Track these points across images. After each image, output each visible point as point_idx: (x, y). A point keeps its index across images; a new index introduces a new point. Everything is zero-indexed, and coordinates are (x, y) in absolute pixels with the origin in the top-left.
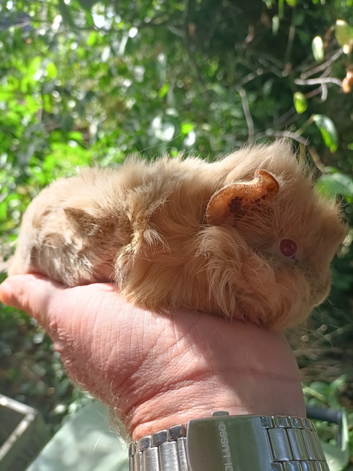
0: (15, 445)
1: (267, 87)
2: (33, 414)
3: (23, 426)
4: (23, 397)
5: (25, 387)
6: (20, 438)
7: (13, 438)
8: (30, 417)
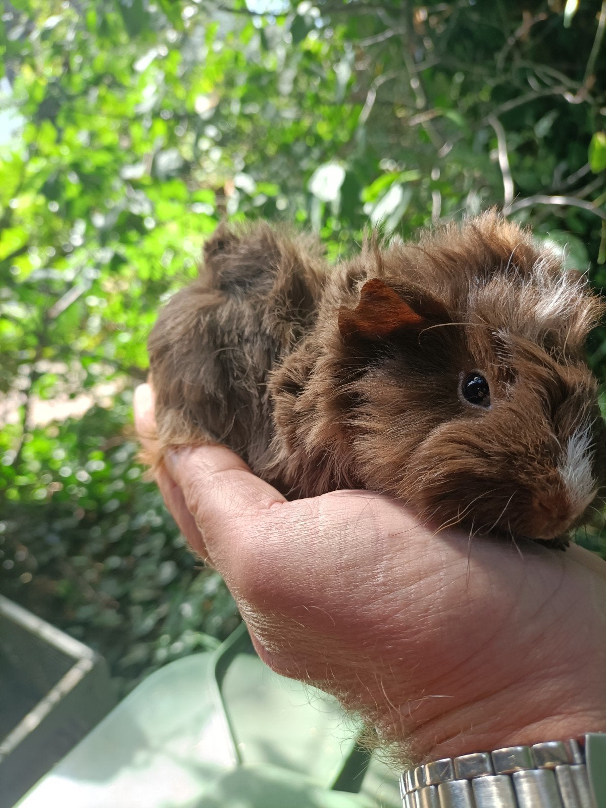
0: (57, 708)
1: (543, 127)
2: (91, 660)
3: (73, 677)
4: (79, 630)
5: (84, 612)
6: (66, 698)
7: (54, 696)
8: (86, 664)
